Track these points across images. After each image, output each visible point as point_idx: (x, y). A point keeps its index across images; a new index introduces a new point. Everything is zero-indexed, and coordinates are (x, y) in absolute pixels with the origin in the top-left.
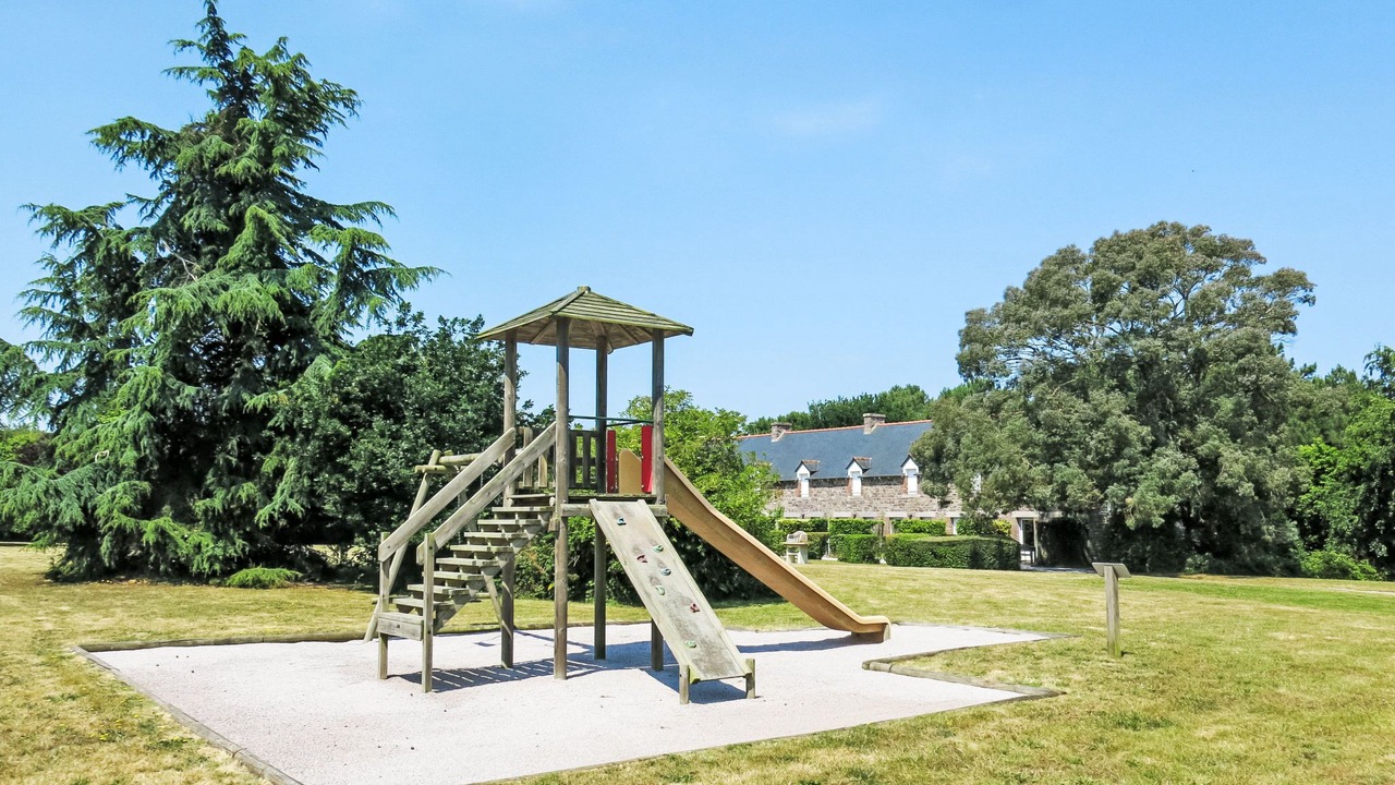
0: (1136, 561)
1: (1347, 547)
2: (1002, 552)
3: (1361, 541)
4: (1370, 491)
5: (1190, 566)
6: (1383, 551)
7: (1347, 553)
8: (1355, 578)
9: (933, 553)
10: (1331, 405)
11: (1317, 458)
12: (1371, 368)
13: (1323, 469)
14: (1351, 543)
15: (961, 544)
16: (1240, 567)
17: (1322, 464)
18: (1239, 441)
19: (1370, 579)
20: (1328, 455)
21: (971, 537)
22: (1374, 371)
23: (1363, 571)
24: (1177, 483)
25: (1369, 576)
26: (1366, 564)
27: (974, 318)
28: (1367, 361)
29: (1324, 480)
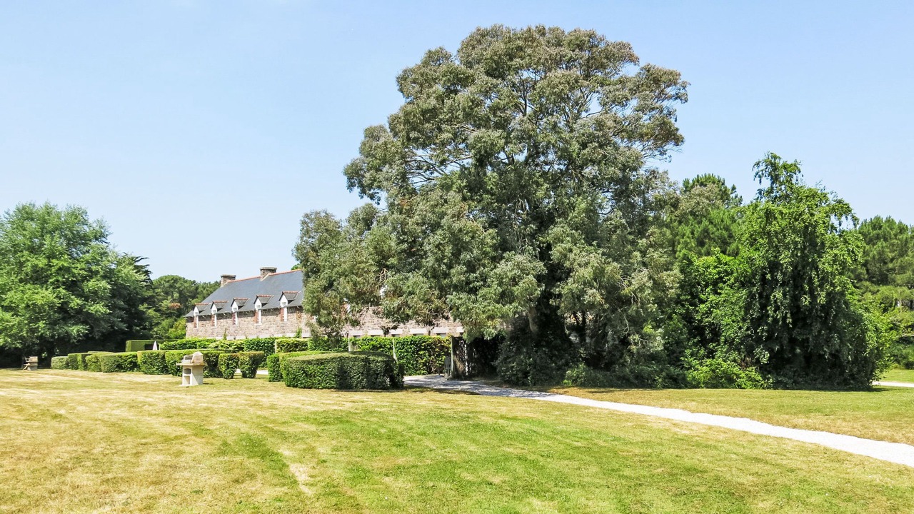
0: (520, 375)
1: (734, 355)
2: (369, 369)
3: (747, 347)
4: (751, 296)
5: (569, 378)
6: (765, 357)
7: (735, 361)
8: (740, 387)
9: (305, 372)
10: (698, 203)
11: (715, 267)
12: (760, 177)
13: (721, 278)
14: (739, 350)
15: (328, 362)
16: (619, 378)
17: (719, 273)
18: (594, 243)
19: (756, 386)
20: (726, 264)
21: (339, 354)
22: (764, 179)
23: (750, 379)
24: (517, 290)
25: (755, 384)
26: (753, 372)
27: (372, 134)
28: (756, 170)
29: (721, 289)
